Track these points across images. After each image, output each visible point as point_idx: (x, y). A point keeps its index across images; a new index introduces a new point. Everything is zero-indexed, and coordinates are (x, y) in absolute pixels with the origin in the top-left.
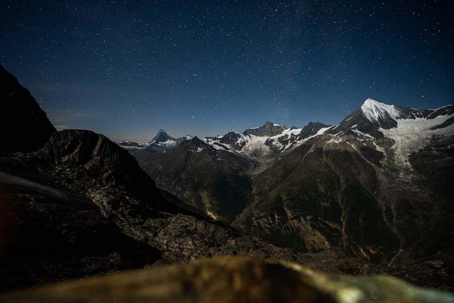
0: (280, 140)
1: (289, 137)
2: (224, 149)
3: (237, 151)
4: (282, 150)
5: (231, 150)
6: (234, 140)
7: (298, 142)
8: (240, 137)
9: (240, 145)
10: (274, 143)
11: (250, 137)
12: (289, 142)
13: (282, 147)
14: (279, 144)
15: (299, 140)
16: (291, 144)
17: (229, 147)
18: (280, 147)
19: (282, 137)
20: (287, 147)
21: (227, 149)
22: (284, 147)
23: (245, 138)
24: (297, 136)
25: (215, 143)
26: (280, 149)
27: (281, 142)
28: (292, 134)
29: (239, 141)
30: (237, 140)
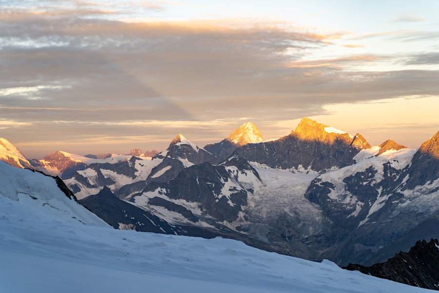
0: (353, 184)
1: (379, 177)
2: (186, 220)
3: (225, 223)
4: (362, 216)
5: (207, 220)
6: (211, 189)
7: (407, 193)
8: (227, 175)
9: (232, 204)
10: (333, 195)
11: (256, 174)
12: (380, 191)
13: (358, 209)
14: (350, 200)
15: (410, 185)
16: (386, 198)
17: (198, 212)
18: (355, 209)
19: (358, 174)
20: (375, 208)
21: (195, 218)
22: (366, 208)
23: (242, 178)
24: (402, 173)
25: (155, 201)
26: (355, 214)
27: (355, 193)
28: (387, 167)
29: (226, 192)
30: (219, 186)
